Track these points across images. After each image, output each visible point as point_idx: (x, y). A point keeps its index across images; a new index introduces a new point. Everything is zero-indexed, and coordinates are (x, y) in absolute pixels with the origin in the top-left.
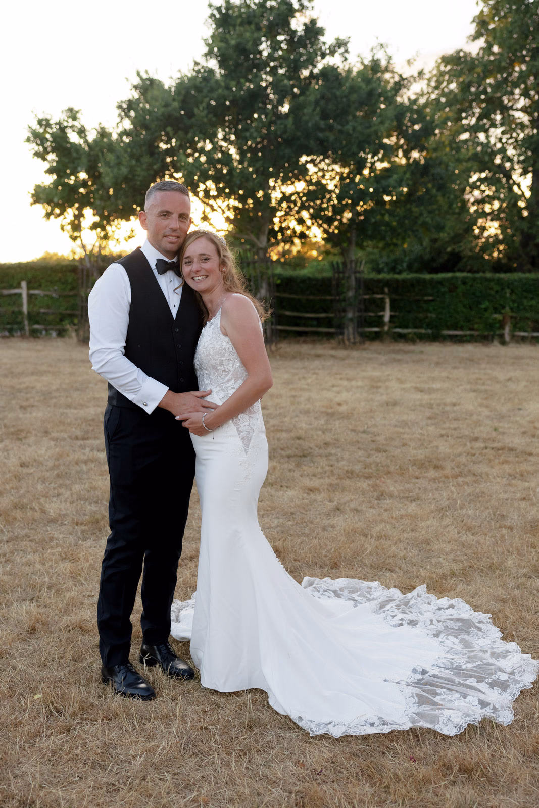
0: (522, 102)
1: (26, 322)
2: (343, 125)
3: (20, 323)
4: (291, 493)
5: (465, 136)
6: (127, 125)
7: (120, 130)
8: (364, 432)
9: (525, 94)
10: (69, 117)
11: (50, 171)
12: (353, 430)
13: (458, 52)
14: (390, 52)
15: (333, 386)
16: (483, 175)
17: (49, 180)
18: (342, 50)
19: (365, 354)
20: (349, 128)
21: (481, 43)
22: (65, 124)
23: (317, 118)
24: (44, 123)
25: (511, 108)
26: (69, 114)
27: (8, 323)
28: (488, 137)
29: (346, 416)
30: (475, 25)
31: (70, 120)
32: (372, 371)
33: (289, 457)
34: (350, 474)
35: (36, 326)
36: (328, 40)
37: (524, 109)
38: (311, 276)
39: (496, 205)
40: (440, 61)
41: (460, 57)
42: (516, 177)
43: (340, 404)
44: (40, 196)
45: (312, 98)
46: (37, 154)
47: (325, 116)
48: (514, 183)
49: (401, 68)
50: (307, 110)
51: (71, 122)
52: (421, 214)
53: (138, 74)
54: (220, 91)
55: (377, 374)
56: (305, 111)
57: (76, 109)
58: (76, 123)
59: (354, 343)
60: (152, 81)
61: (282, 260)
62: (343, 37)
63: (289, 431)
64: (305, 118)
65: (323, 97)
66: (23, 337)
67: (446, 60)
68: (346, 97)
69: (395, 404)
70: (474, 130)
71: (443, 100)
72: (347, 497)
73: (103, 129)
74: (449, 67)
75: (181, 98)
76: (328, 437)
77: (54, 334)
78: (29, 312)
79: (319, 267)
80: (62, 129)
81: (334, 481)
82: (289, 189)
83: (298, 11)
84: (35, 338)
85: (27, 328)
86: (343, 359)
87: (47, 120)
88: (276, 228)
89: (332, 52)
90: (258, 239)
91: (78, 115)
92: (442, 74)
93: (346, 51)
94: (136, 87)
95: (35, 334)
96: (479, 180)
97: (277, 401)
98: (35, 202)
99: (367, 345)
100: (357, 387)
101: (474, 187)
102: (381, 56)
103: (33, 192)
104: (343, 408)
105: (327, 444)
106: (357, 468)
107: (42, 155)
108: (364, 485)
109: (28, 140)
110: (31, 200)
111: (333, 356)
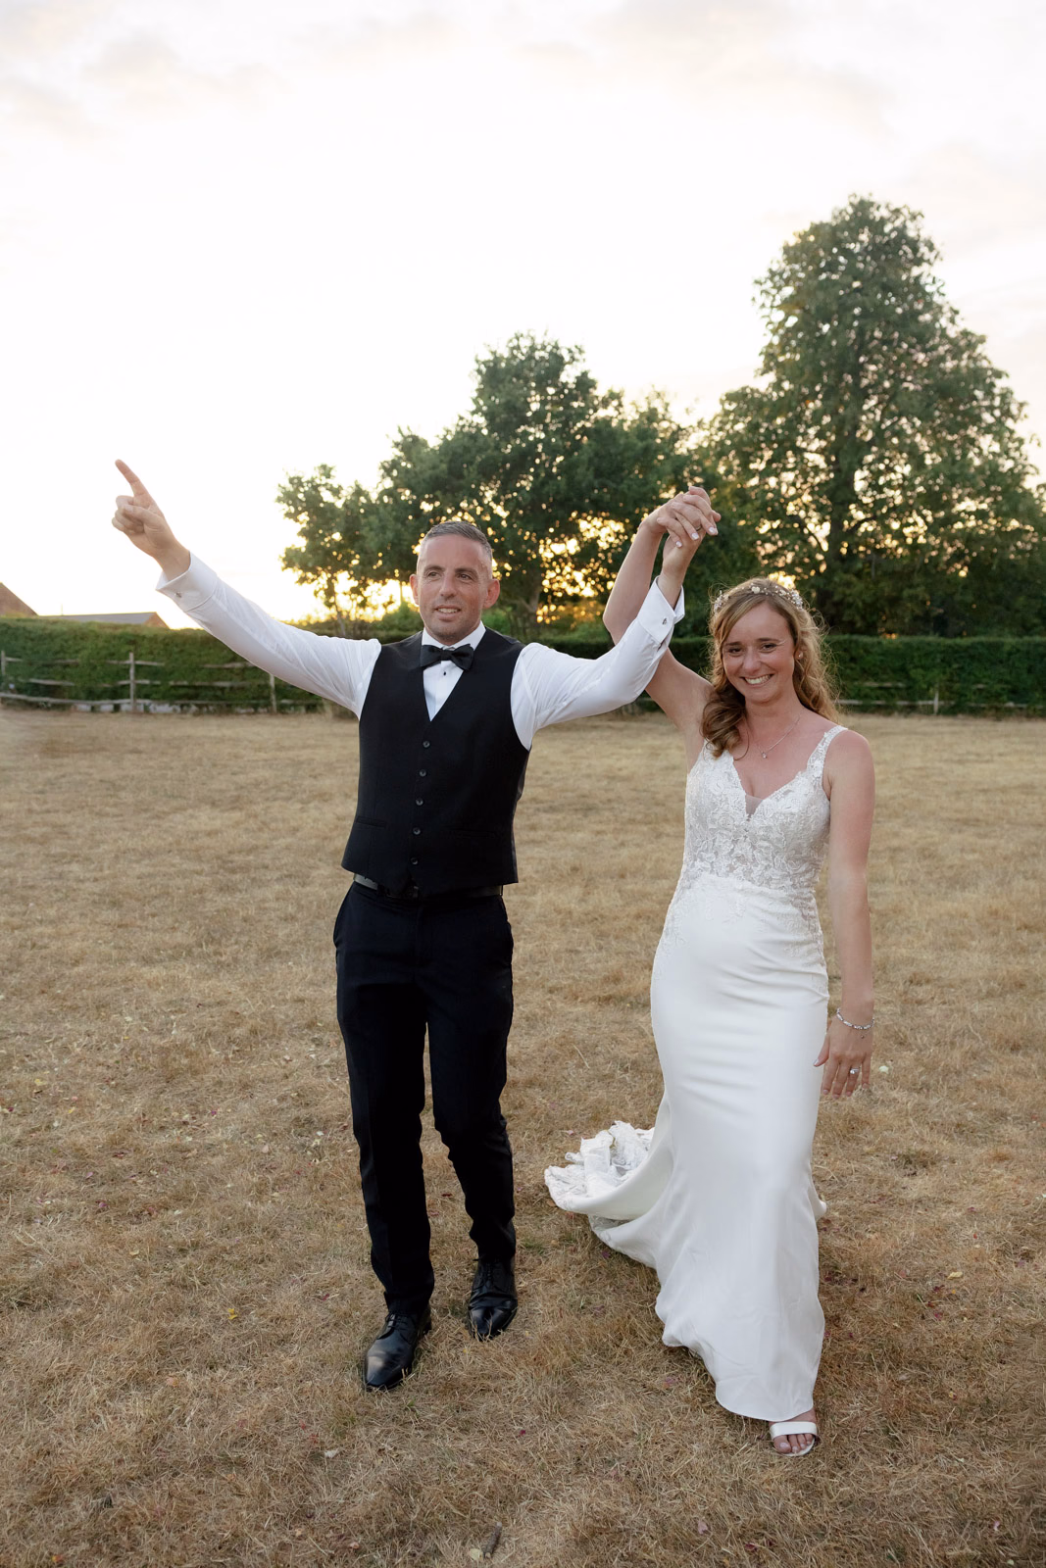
0: (817, 444)
1: (273, 697)
2: (618, 484)
3: (268, 698)
4: (580, 835)
5: (754, 481)
6: (389, 484)
7: (380, 489)
8: (645, 791)
9: (820, 435)
10: (322, 475)
11: (303, 533)
12: (635, 790)
13: (744, 389)
14: (666, 400)
15: (613, 754)
16: (775, 525)
17: (302, 543)
18: (615, 403)
19: (645, 725)
20: (624, 486)
21: (771, 377)
22: (318, 482)
23: (591, 477)
24: (297, 482)
25: (805, 450)
26: (322, 471)
27: (254, 698)
28: (779, 484)
29: (627, 779)
30: (763, 357)
31: (324, 478)
32: (652, 740)
33: (576, 810)
34: (632, 821)
35: (284, 701)
36: (600, 392)
37: (820, 451)
38: (582, 640)
39: (790, 557)
40: (724, 398)
41: (747, 395)
42: (811, 526)
43: (620, 769)
44: (291, 559)
45: (585, 457)
46: (288, 515)
47: (598, 474)
48: (810, 534)
49: (678, 417)
50: (581, 470)
51: (324, 480)
52: (703, 574)
53: (400, 431)
54: (489, 451)
55: (657, 743)
56: (579, 470)
57: (329, 465)
58: (329, 481)
59: (633, 714)
60: (415, 439)
61: (548, 621)
62: (616, 390)
63: (573, 791)
64: (578, 478)
65: (597, 454)
66: (270, 712)
67: (731, 397)
68: (620, 454)
69: (674, 768)
70: (764, 475)
71: (728, 442)
72: (629, 837)
73: (357, 486)
74: (734, 406)
75: (447, 459)
76: (611, 795)
77: (303, 710)
78: (276, 686)
79: (592, 630)
80: (315, 488)
81: (618, 826)
82: (558, 548)
83: (569, 363)
84: (283, 713)
85: (274, 703)
86: (621, 730)
87: (299, 479)
88: (546, 590)
89: (605, 403)
90: (528, 601)
91: (332, 473)
92: (727, 413)
93: (620, 405)
94: (397, 445)
95: (282, 710)
96: (771, 530)
97: (558, 768)
98: (287, 566)
99: (647, 715)
100: (637, 755)
101: (765, 539)
102: (657, 404)
103: (284, 556)
104: (624, 773)
105: (609, 801)
106: (639, 817)
107: (293, 516)
108: (645, 828)
109: (279, 500)
110: (283, 565)
111: (610, 727)
